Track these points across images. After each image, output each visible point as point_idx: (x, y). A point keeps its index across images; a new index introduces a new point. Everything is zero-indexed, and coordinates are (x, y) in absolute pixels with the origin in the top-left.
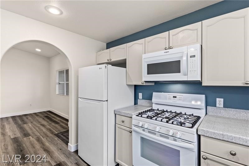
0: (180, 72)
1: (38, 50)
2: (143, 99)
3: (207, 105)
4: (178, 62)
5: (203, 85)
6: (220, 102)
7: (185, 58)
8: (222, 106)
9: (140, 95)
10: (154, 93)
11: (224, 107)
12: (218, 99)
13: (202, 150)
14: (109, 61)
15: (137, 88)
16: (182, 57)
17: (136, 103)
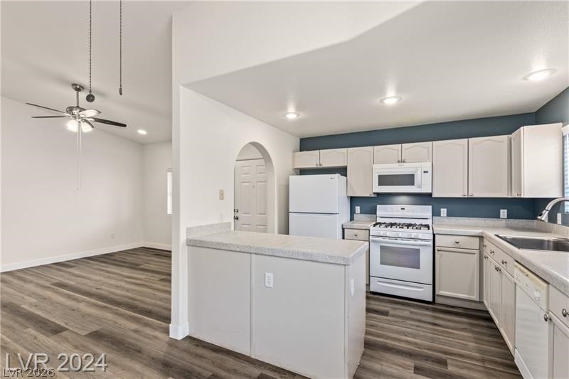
0: (413, 185)
1: (142, 132)
2: (361, 213)
3: (433, 216)
4: (412, 176)
5: (433, 196)
6: (444, 211)
7: (419, 172)
8: (445, 215)
9: (358, 209)
10: (378, 206)
11: (447, 216)
12: (442, 209)
13: (436, 245)
14: (319, 166)
15: (353, 200)
16: (417, 171)
17: (352, 219)
